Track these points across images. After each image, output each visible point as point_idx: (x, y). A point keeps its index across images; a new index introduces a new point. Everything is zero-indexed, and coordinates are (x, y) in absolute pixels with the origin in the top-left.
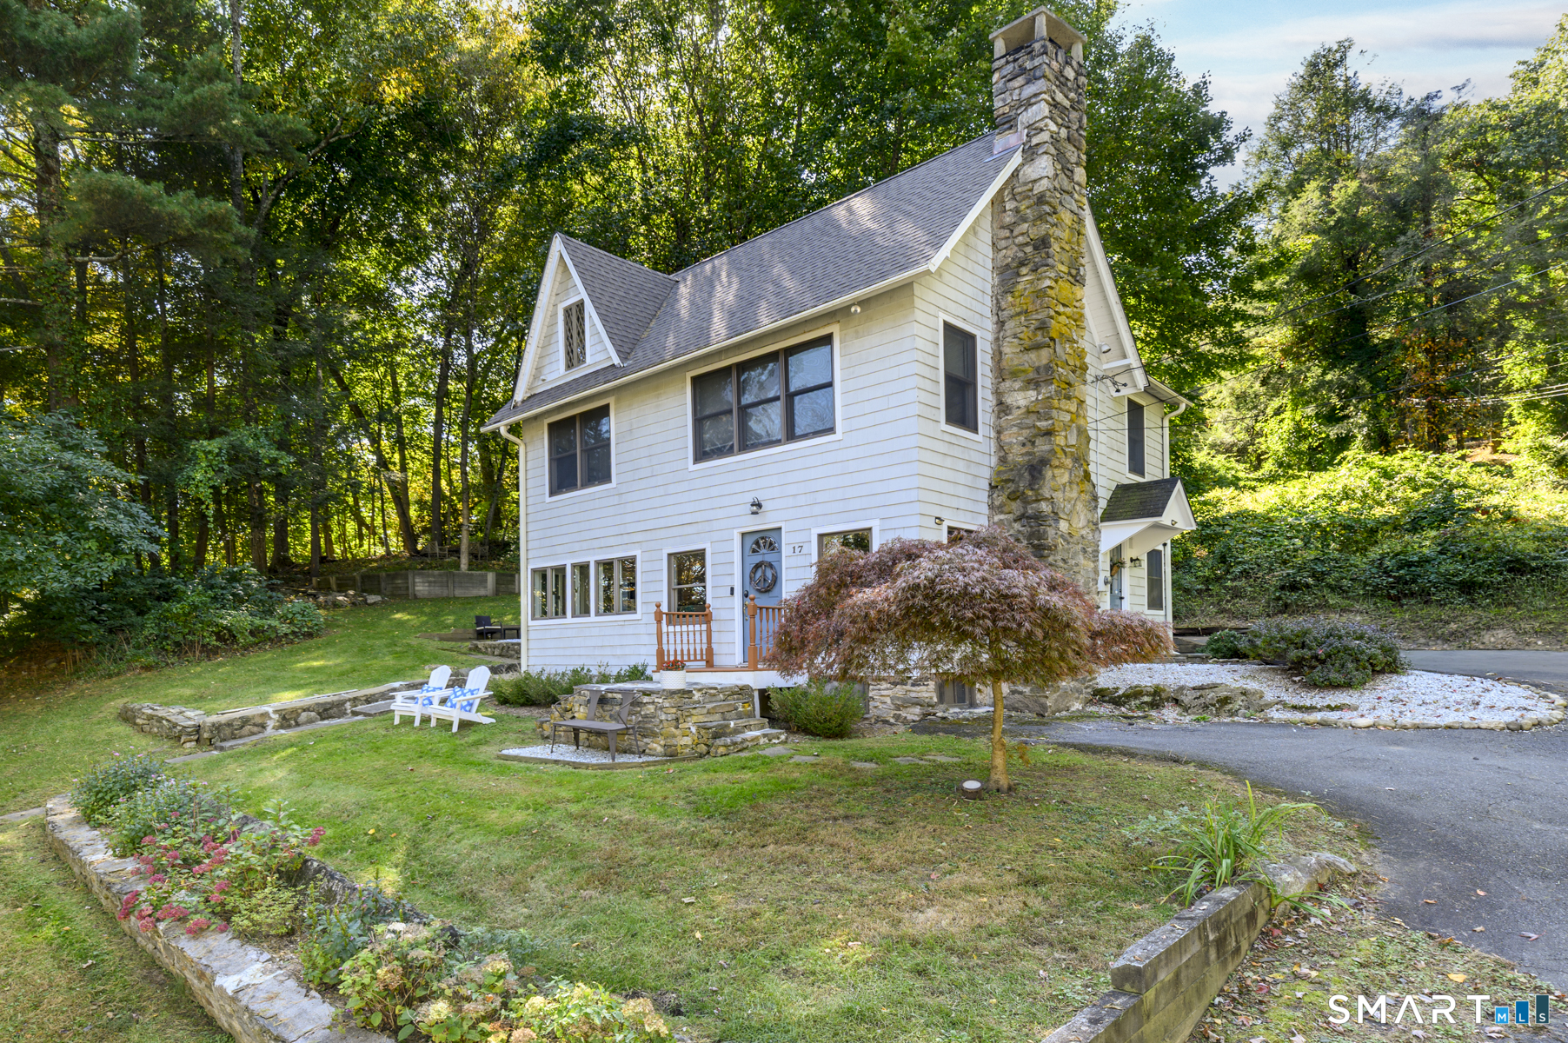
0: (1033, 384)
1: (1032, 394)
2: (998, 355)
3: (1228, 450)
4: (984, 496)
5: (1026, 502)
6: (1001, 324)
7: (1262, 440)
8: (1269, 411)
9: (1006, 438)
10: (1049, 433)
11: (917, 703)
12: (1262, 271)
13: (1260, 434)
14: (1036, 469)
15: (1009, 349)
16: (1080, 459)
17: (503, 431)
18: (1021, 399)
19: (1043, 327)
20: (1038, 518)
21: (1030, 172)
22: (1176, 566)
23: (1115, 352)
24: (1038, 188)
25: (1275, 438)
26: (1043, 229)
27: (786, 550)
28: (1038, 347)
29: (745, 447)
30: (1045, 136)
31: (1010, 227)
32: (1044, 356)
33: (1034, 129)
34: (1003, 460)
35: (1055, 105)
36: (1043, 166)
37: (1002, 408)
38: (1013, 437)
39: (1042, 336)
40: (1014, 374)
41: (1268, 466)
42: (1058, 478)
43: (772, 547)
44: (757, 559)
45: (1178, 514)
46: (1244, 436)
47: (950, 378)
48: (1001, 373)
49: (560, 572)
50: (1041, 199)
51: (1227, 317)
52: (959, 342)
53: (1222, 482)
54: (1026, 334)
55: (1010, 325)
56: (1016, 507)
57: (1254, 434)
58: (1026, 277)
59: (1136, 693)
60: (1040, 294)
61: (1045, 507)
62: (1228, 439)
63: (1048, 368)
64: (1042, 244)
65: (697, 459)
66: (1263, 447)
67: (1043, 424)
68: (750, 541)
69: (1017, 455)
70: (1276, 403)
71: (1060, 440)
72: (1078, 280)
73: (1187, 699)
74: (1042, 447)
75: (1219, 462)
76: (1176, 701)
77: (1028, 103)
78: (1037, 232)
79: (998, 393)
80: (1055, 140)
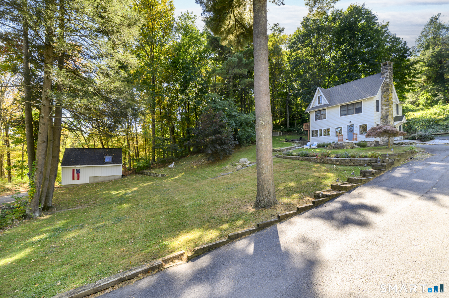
0: (387, 106)
1: (386, 107)
2: (382, 102)
3: (411, 103)
4: (380, 120)
5: (386, 120)
6: (382, 99)
7: (419, 100)
8: (421, 95)
9: (383, 112)
10: (389, 112)
11: (373, 144)
12: (418, 74)
13: (418, 99)
14: (387, 116)
15: (383, 102)
16: (392, 115)
17: (308, 112)
18: (385, 108)
19: (388, 99)
20: (387, 122)
21: (386, 81)
22: (403, 127)
23: (395, 98)
24: (387, 83)
25: (422, 100)
26: (388, 87)
27: (354, 127)
28: (387, 102)
29: (348, 115)
30: (388, 76)
31: (383, 87)
32: (388, 103)
33: (387, 75)
34: (382, 115)
35: (389, 72)
36: (388, 80)
37: (382, 109)
38: (384, 112)
39: (388, 100)
40: (384, 105)
41: (421, 106)
42: (390, 117)
43: (352, 126)
44: (350, 128)
45: (404, 120)
46: (415, 99)
47: (377, 106)
48: (382, 105)
49: (317, 131)
50: (388, 84)
51: (411, 82)
52: (378, 101)
53: (410, 110)
54: (385, 100)
55: (383, 99)
56: (384, 121)
57: (417, 99)
58: (385, 93)
59: (399, 143)
60: (388, 95)
61: (388, 121)
62: (411, 100)
63: (388, 104)
64: (388, 89)
65: (341, 116)
66: (419, 102)
67: (388, 111)
68: (349, 126)
69: (384, 114)
70: (422, 93)
71: (390, 113)
72: (392, 93)
73: (406, 143)
74: (388, 114)
75: (409, 106)
76: (405, 144)
77: (386, 72)
78: (387, 88)
79: (381, 107)
80: (389, 77)
